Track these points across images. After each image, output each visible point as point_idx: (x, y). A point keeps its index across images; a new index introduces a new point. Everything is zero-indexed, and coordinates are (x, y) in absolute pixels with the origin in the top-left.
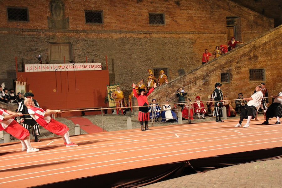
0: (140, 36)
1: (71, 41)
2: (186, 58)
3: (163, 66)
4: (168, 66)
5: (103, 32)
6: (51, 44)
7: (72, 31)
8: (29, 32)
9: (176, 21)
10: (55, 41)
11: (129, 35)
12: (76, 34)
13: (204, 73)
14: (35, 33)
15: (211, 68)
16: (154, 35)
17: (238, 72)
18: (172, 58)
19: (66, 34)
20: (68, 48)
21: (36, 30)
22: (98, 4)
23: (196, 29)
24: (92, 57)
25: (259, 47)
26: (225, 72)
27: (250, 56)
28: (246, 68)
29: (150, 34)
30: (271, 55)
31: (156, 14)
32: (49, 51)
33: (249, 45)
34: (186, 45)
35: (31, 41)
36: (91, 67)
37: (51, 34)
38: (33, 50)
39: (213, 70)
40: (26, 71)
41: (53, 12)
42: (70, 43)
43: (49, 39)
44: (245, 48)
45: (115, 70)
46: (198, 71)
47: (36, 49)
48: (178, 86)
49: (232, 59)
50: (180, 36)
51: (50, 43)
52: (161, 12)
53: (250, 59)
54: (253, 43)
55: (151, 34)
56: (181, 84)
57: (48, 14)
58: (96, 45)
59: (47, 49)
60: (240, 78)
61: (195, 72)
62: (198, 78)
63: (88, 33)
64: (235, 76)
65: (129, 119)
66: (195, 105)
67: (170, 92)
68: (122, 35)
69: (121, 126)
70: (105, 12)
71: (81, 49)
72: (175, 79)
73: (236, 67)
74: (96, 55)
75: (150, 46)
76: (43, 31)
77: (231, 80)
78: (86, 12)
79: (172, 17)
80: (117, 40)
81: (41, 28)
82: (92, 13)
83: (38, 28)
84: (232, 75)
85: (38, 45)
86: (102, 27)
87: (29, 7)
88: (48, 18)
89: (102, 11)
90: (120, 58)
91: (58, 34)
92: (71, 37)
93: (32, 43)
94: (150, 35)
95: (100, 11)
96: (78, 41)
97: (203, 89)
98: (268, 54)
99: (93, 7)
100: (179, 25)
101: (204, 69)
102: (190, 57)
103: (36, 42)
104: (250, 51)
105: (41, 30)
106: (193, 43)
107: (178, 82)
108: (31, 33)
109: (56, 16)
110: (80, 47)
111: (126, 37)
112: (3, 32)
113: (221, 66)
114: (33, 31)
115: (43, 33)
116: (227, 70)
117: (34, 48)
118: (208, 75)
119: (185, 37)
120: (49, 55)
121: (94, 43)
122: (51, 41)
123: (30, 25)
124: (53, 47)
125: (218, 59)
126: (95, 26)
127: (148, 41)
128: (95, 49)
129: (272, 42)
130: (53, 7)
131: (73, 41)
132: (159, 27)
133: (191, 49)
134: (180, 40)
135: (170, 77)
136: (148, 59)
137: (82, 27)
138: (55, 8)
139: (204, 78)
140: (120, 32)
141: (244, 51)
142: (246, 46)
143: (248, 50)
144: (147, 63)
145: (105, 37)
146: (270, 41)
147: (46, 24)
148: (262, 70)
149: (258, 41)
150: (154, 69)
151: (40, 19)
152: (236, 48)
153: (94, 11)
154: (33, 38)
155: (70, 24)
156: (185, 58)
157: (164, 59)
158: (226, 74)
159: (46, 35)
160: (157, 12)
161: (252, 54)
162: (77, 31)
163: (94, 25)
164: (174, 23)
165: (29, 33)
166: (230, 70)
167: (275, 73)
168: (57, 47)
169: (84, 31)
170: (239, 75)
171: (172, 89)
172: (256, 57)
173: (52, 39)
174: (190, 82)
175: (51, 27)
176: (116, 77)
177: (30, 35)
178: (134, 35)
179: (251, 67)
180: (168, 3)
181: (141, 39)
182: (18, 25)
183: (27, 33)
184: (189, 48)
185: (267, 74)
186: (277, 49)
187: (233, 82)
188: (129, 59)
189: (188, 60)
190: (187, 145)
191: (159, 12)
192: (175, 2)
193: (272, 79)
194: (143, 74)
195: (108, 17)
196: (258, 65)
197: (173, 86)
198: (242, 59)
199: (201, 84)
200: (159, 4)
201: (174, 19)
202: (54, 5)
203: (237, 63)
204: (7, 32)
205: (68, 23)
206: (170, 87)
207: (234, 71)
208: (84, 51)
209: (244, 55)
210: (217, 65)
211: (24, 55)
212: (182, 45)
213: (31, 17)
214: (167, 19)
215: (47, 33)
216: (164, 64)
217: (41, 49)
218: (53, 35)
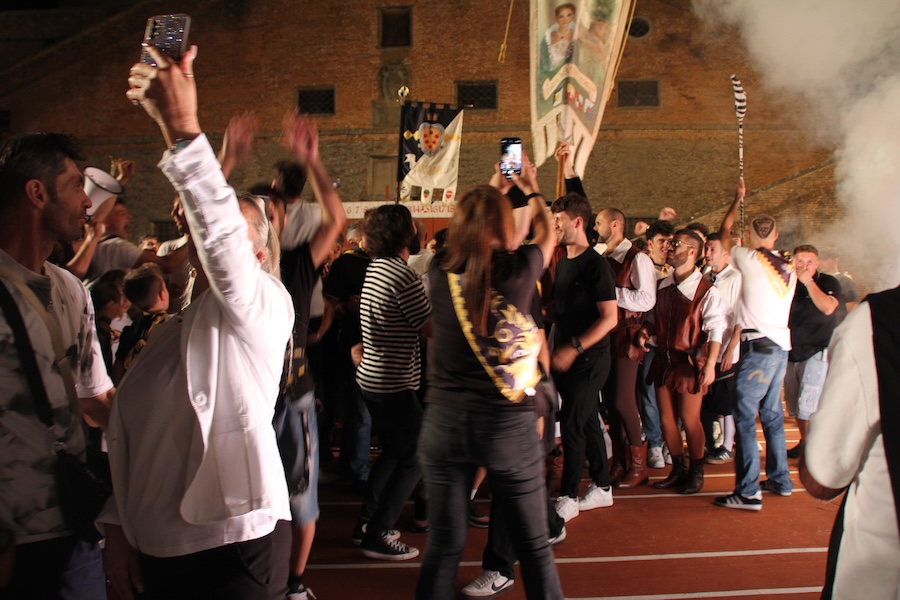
2: (715, 192)
3: (646, 210)
5: (494, 129)
6: (376, 160)
8: (332, 135)
9: (693, 98)
10: (383, 153)
14: (344, 137)
16: (628, 134)
18: (675, 192)
21: (348, 132)
22: (488, 65)
29: (616, 130)
31: (638, 83)
32: (370, 175)
34: (717, 159)
35: (334, 155)
37: (377, 137)
38: (336, 174)
41: (385, 91)
43: (371, 150)
47: (342, 171)
49: (804, 192)
50: (702, 135)
51: (374, 157)
52: (650, 78)
55: (621, 130)
57: (375, 96)
58: (476, 159)
59: (365, 171)
70: (503, 83)
75: (614, 161)
76: (360, 131)
78: (459, 86)
79: (680, 89)
80: (528, 146)
81: (356, 127)
82: (473, 87)
83: (352, 127)
85: (348, 162)
86: (495, 119)
87: (336, 85)
88: (374, 103)
89: (497, 80)
93: (335, 159)
94: (617, 134)
95: (491, 82)
99: (473, 73)
100: (700, 107)
101: (713, 218)
102: (726, 190)
103: (343, 157)
105: (357, 130)
108: (336, 138)
109: (391, 98)
114: (339, 134)
115: (360, 135)
117: (338, 170)
119: (715, 139)
120: (369, 182)
121: (472, 156)
122: (376, 152)
123: (335, 122)
124: (380, 165)
125: (758, 192)
127: (611, 149)
128: (473, 168)
130: (385, 79)
132: (642, 114)
133: (732, 169)
134: (702, 146)
138: (388, 81)
144: (605, 202)
147: (367, 117)
151: (357, 106)
153: (477, 82)
154: (338, 147)
156: (710, 192)
157: (650, 194)
159: (365, 140)
160: (640, 76)
163: (476, 113)
164: (685, 102)
165: (333, 138)
168: (389, 165)
173: (378, 147)
175: (377, 122)
177: (333, 142)
180: (669, 54)
184: (727, 166)
189: (719, 197)
191: (644, 77)
192: (691, 50)
195: (510, 93)
200: (644, 59)
201: (687, 93)
202: (386, 74)
203: (822, 204)
212: (704, 158)
213: (338, 105)
214: (668, 94)
215: (368, 136)
216: (650, 207)
217: (352, 171)
218: (381, 139)
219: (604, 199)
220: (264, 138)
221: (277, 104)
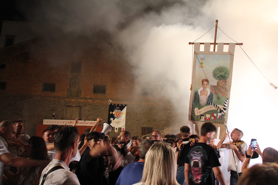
0: (133, 103)
1: (81, 105)
3: (149, 125)
4: (153, 126)
5: (105, 100)
6: (67, 107)
7: (82, 98)
8: (53, 98)
10: (70, 105)
12: (85, 100)
13: (170, 132)
14: (57, 99)
19: (78, 100)
20: (78, 109)
22: (103, 81)
24: (94, 117)
32: (65, 111)
35: (54, 104)
36: (89, 123)
37: (68, 100)
40: (44, 124)
41: (71, 86)
42: (80, 106)
43: (66, 103)
46: (164, 130)
47: (56, 110)
51: (66, 106)
57: (68, 87)
58: (99, 108)
59: (63, 110)
61: (162, 131)
63: (94, 100)
70: (108, 86)
71: (87, 111)
74: (98, 116)
75: (139, 110)
78: (94, 86)
82: (99, 87)
83: (60, 96)
85: (58, 107)
86: (105, 96)
87: (56, 83)
88: (68, 89)
89: (106, 85)
91: (72, 100)
92: (81, 102)
93: (54, 106)
95: (104, 86)
96: (86, 105)
99: (99, 83)
101: (170, 129)
103: (57, 105)
105: (62, 97)
108: (55, 99)
109: (73, 88)
110: (86, 109)
112: (38, 98)
115: (63, 99)
117: (55, 109)
120: (65, 114)
121: (97, 107)
122: (67, 104)
123: (55, 94)
126: (99, 96)
128: (98, 111)
130: (72, 82)
131: (82, 105)
132: (147, 97)
136: (138, 120)
137: (90, 96)
140: (118, 100)
145: (106, 103)
147: (65, 93)
150: (142, 128)
151: (62, 90)
153: (100, 85)
154: (55, 102)
155: (82, 94)
157: (150, 121)
162: (86, 99)
165: (54, 99)
168: (71, 109)
169: (91, 99)
173: (68, 103)
175: (68, 95)
182: (47, 94)
183: (52, 99)
191: (149, 87)
194: (132, 131)
195: (110, 89)
204: (40, 98)
205: (81, 93)
208: (89, 112)
211: (48, 113)
213: (56, 89)
214: (155, 92)
215: (65, 99)
216: (150, 125)
217: (59, 110)
218: (69, 100)
219: (137, 122)
220: (31, 97)
221: (36, 87)
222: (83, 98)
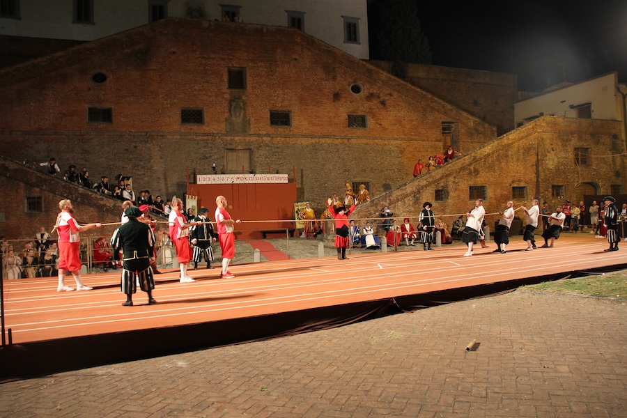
0: (337, 142)
1: (252, 147)
2: (393, 170)
3: (364, 179)
4: (370, 180)
5: (291, 136)
6: (228, 151)
8: (203, 136)
9: (381, 125)
10: (233, 147)
11: (322, 140)
12: (258, 138)
13: (414, 189)
14: (210, 137)
15: (424, 183)
16: (353, 141)
17: (456, 189)
18: (376, 170)
19: (246, 138)
20: (248, 155)
21: (212, 134)
22: (286, 103)
23: (405, 135)
24: (277, 167)
25: (481, 159)
26: (440, 188)
27: (470, 169)
28: (464, 185)
29: (348, 139)
30: (494, 169)
31: (356, 116)
32: (226, 159)
33: (469, 156)
34: (393, 154)
35: (205, 147)
36: (275, 179)
37: (229, 138)
38: (207, 158)
39: (426, 186)
40: (199, 183)
41: (232, 113)
42: (251, 149)
43: (226, 145)
44: (464, 160)
45: (304, 183)
46: (407, 186)
47: (211, 157)
48: (383, 204)
49: (448, 172)
50: (386, 142)
51: (227, 149)
52: (363, 114)
53: (470, 173)
54: (473, 154)
55: (350, 139)
56: (386, 202)
57: (227, 115)
58: (282, 152)
59: (223, 157)
60: (459, 196)
61: (403, 188)
62: (407, 196)
63: (272, 138)
64: (452, 194)
65: (321, 245)
66: (403, 228)
67: (373, 212)
68: (313, 141)
69: (311, 253)
70: (294, 112)
71: (263, 157)
72: (378, 196)
73: (454, 182)
74: (282, 165)
75: (348, 154)
76: (220, 135)
77: (448, 198)
78: (271, 113)
79: (375, 120)
80: (307, 146)
81: (217, 132)
82: (278, 114)
83: (214, 132)
84: (448, 193)
85: (213, 152)
86: (290, 131)
87: (205, 108)
89: (291, 111)
90: (311, 168)
91: (237, 138)
92: (252, 142)
93: (206, 150)
94: (348, 141)
95: (288, 111)
96: (261, 146)
97: (413, 209)
98: (491, 168)
99: (279, 106)
100: (384, 129)
101: (415, 184)
102: (397, 169)
103: (210, 149)
104: (470, 164)
105: (217, 134)
106: (401, 152)
107: (383, 200)
108: (206, 138)
109: (236, 117)
110: (262, 154)
111: (319, 142)
112: (175, 137)
113: (435, 181)
114: (207, 136)
115: (219, 137)
116: (443, 187)
117: (208, 156)
118: (419, 192)
119: (392, 144)
120: (226, 164)
121: (280, 150)
122: (229, 147)
123: (205, 128)
124: (230, 154)
126: (281, 129)
127: (346, 148)
128: (281, 157)
129: (496, 154)
130: (233, 107)
131: (254, 147)
132: (359, 131)
133: (399, 159)
134: (386, 148)
135: (373, 194)
136: (346, 170)
137: (265, 131)
138: (235, 107)
139: (414, 196)
140: (313, 137)
141: (463, 164)
142: (466, 157)
143: (467, 162)
144: (345, 175)
145: (293, 143)
146: (493, 153)
147: (222, 127)
148: (483, 187)
149: (479, 152)
150: (353, 183)
151: (217, 121)
152: (454, 160)
153: (281, 111)
154: (207, 143)
155: (251, 127)
156: (391, 170)
157: (365, 171)
158: (442, 191)
159: (222, 140)
160: (358, 113)
161: (472, 168)
162: (259, 135)
164: (378, 126)
165: (203, 138)
166: (446, 186)
167: (499, 192)
168: (235, 154)
169: (267, 135)
170: (457, 192)
171: (374, 208)
172: (477, 172)
173: (230, 144)
174: (398, 200)
175: (228, 130)
176: (305, 191)
177: (204, 140)
178: (329, 141)
179: (472, 183)
180: (371, 103)
181: (337, 145)
182: (191, 129)
183: (200, 137)
184: (397, 157)
185: (490, 193)
186: (501, 163)
187: (449, 201)
188: (322, 169)
189: (394, 172)
190: (392, 278)
191: (360, 113)
192: (380, 102)
193: (496, 199)
194: (339, 189)
195: (297, 118)
196: (479, 181)
197: (377, 204)
198: (461, 173)
199: (411, 203)
200: (360, 104)
201: (379, 122)
202: (234, 104)
203: (455, 178)
204: (179, 137)
205: (250, 125)
206: (372, 206)
207: (451, 186)
208: (267, 159)
209: (463, 169)
210: (430, 180)
211: (196, 164)
212: (387, 153)
213: (206, 119)
214: (370, 122)
215: (224, 137)
216: (365, 177)
217: (216, 157)
218: (231, 139)
219: (345, 173)
220: (162, 136)
221: (170, 117)
222: (254, 135)
